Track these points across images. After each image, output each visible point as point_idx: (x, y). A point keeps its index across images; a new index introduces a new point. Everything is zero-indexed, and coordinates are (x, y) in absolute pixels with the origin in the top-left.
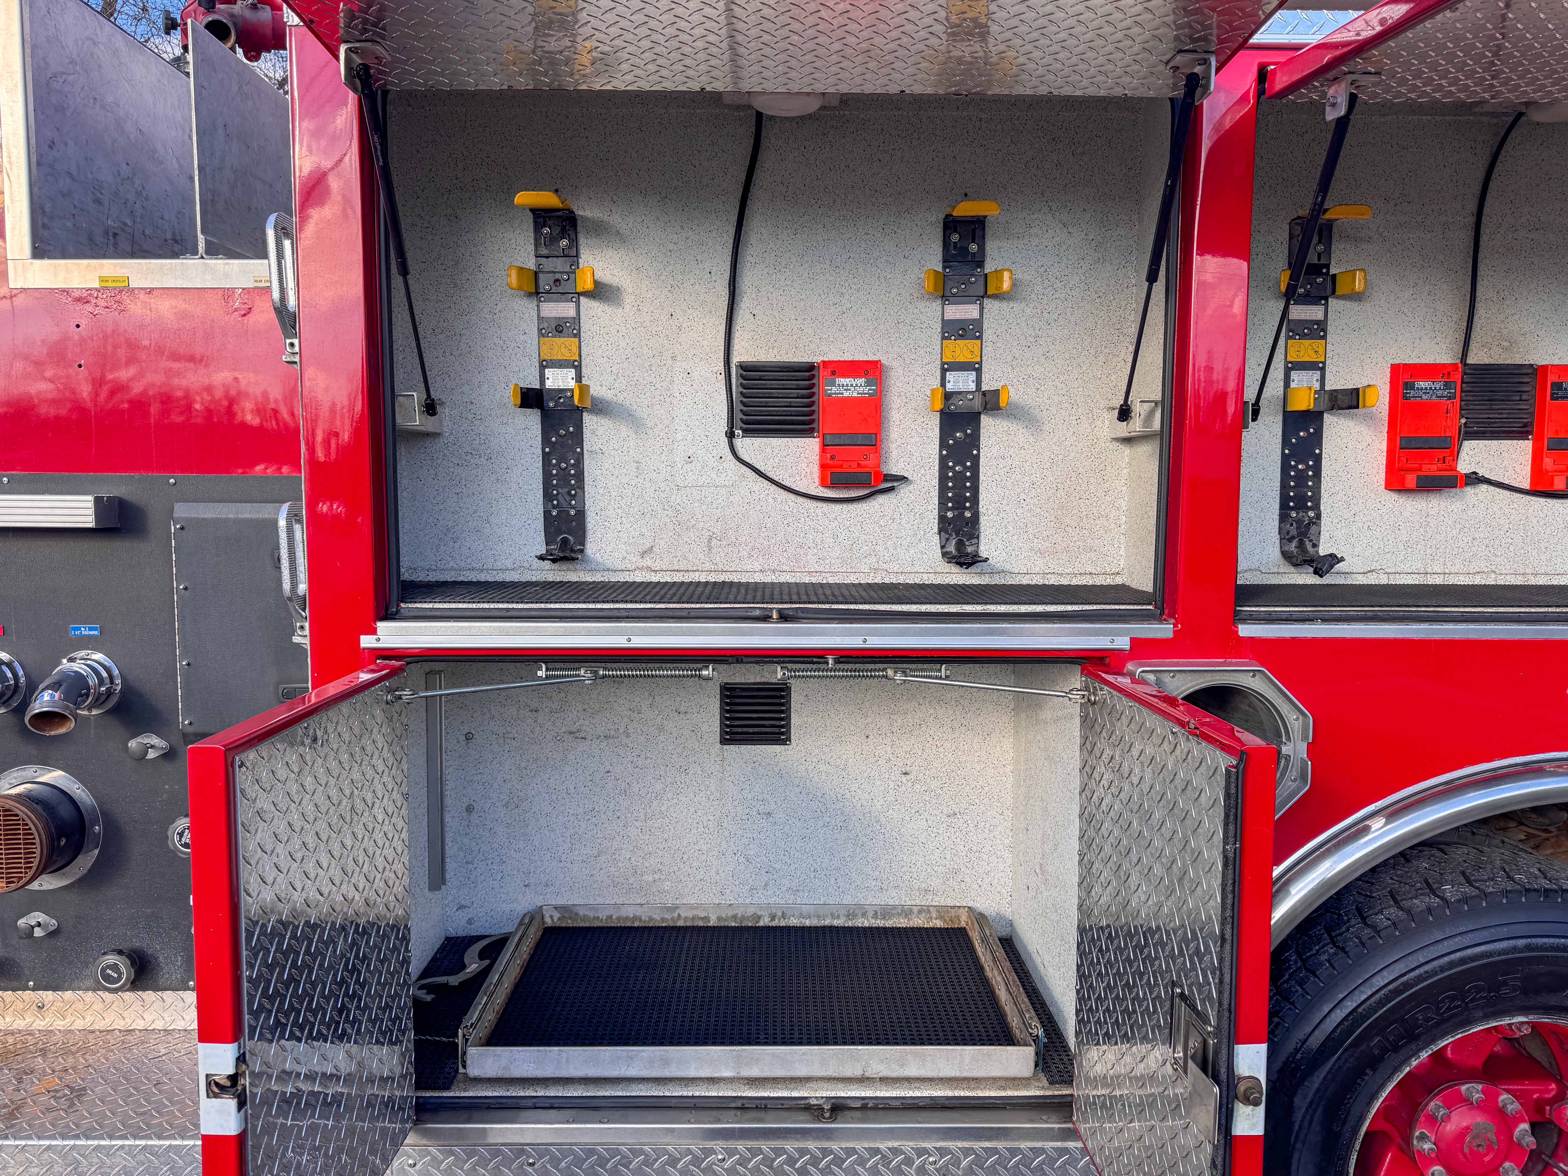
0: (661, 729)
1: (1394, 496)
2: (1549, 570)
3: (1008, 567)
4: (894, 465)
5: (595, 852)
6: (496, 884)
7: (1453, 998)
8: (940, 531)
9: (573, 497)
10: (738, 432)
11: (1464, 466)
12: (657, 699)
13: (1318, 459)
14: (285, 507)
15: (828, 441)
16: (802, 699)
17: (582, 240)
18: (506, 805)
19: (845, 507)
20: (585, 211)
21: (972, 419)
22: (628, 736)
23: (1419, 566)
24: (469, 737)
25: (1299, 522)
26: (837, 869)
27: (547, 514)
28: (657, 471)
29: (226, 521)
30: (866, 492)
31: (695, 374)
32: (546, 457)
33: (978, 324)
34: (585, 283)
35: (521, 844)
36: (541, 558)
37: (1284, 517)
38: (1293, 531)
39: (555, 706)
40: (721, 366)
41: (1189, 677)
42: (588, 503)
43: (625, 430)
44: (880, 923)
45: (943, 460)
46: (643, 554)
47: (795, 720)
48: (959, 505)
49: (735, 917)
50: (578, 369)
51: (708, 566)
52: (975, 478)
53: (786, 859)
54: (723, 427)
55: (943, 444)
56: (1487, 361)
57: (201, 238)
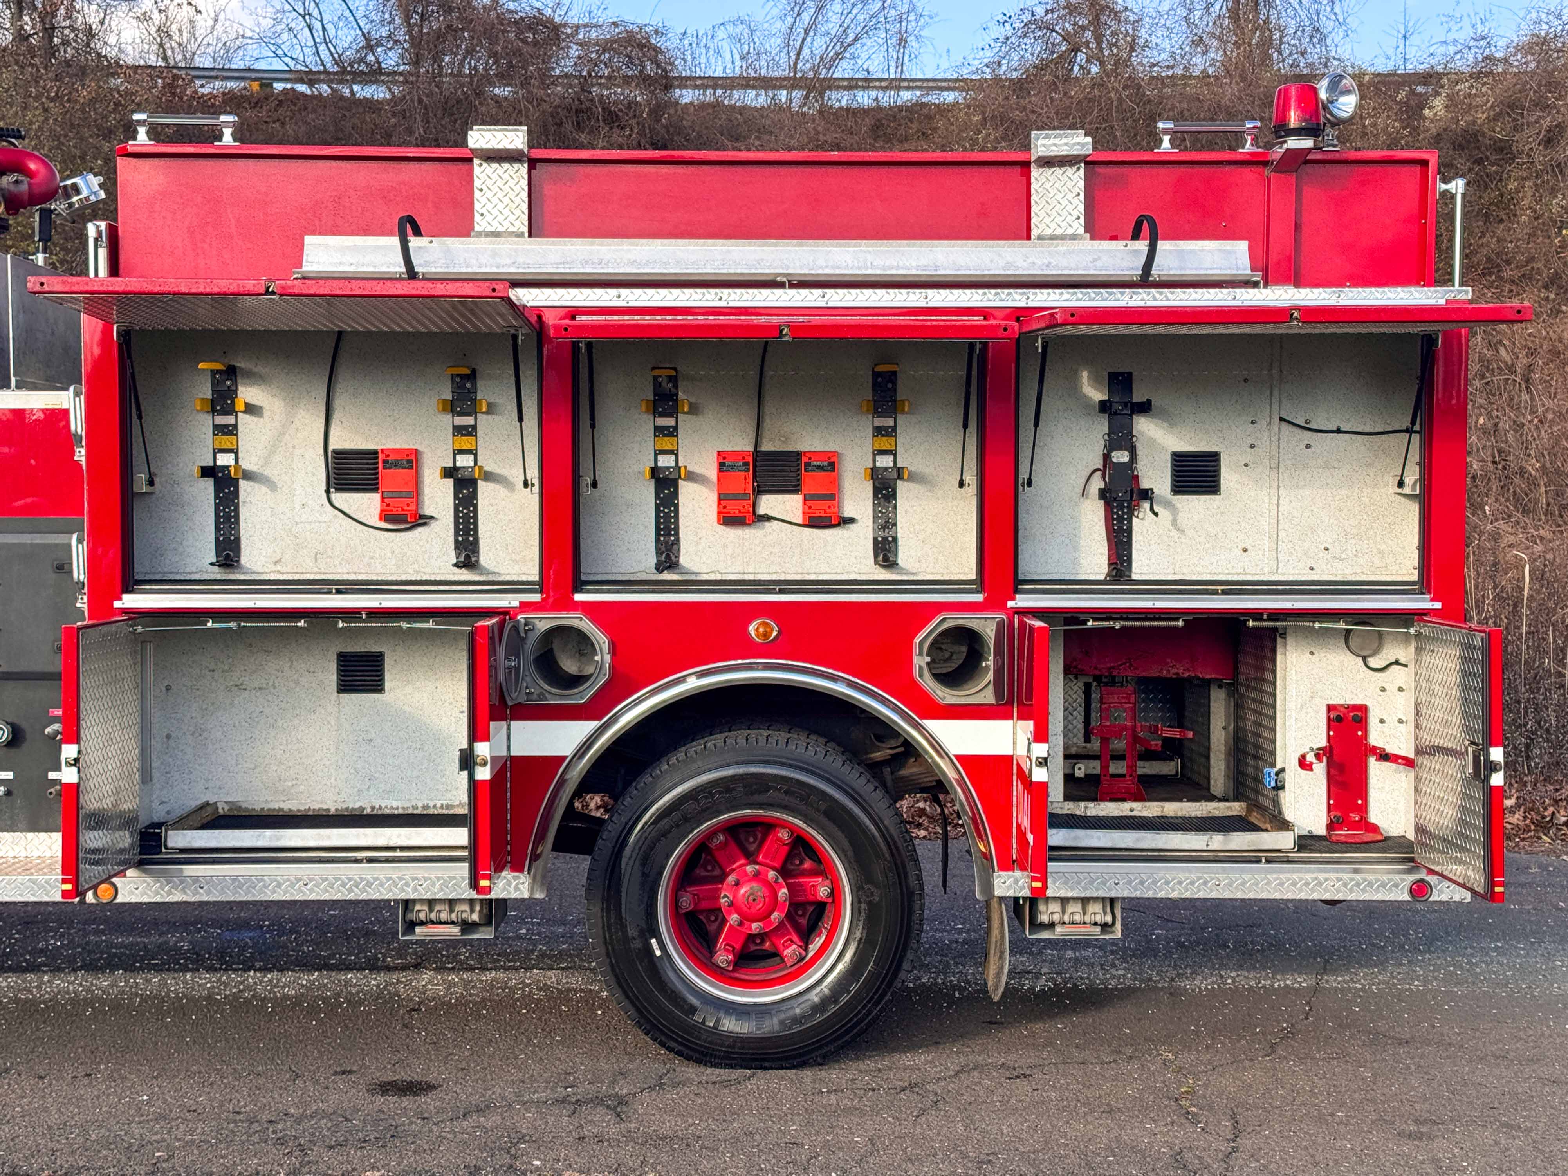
0: (297, 683)
1: (723, 527)
2: (817, 571)
3: (496, 570)
4: (428, 510)
5: (252, 766)
6: (186, 787)
7: (706, 797)
8: (456, 548)
9: (233, 529)
10: (332, 490)
11: (761, 511)
12: (295, 663)
13: (677, 506)
14: (75, 536)
15: (385, 495)
16: (393, 663)
17: (239, 381)
18: (193, 734)
19: (398, 534)
20: (241, 364)
21: (472, 483)
22: (275, 688)
23: (739, 569)
24: (168, 688)
25: (666, 543)
26: (418, 777)
27: (217, 539)
28: (284, 513)
29: (25, 544)
30: (407, 526)
31: (306, 456)
32: (217, 506)
33: (474, 427)
34: (240, 406)
35: (203, 761)
36: (212, 564)
37: (657, 540)
38: (663, 549)
39: (226, 667)
40: (322, 451)
41: (548, 621)
42: (242, 532)
43: (264, 489)
44: (446, 812)
45: (456, 507)
46: (276, 563)
47: (387, 676)
48: (467, 533)
49: (347, 809)
50: (236, 454)
51: (316, 570)
52: (476, 517)
53: (382, 770)
54: (324, 487)
55: (456, 497)
56: (772, 449)
57: (13, 379)
